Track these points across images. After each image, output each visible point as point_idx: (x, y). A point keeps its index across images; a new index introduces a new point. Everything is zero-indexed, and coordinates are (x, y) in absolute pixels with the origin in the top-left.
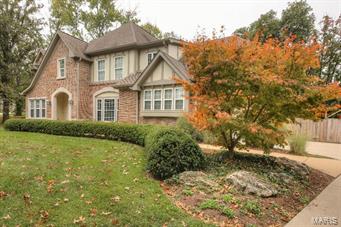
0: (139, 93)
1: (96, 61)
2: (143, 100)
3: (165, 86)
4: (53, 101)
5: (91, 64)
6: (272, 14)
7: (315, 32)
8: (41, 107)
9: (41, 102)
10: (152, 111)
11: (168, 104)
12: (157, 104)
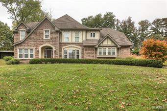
2: (98, 51)
3: (108, 47)
4: (40, 50)
6: (100, 15)
8: (29, 53)
9: (29, 51)
10: (102, 55)
11: (109, 53)
12: (105, 53)
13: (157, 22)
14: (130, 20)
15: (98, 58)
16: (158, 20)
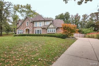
0: (47, 29)
1: (35, 23)
2: (48, 30)
3: (52, 28)
4: (25, 30)
5: (33, 23)
6: (63, 14)
7: (70, 18)
8: (21, 32)
9: (21, 31)
10: (49, 32)
11: (52, 31)
12: (50, 31)
13: (92, 15)
14: (77, 15)
15: (48, 33)
16: (92, 14)
